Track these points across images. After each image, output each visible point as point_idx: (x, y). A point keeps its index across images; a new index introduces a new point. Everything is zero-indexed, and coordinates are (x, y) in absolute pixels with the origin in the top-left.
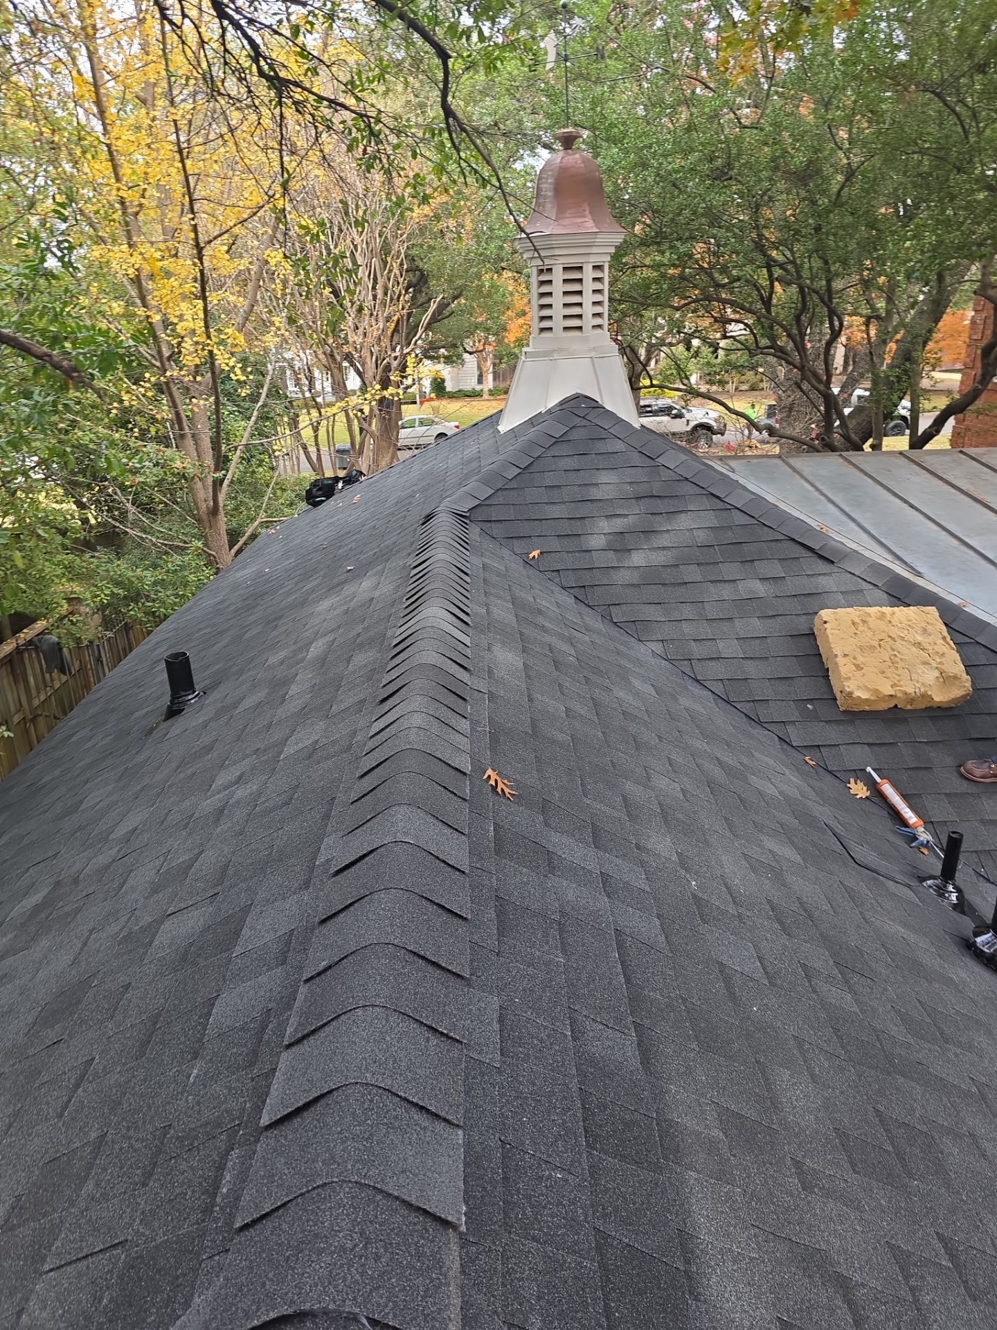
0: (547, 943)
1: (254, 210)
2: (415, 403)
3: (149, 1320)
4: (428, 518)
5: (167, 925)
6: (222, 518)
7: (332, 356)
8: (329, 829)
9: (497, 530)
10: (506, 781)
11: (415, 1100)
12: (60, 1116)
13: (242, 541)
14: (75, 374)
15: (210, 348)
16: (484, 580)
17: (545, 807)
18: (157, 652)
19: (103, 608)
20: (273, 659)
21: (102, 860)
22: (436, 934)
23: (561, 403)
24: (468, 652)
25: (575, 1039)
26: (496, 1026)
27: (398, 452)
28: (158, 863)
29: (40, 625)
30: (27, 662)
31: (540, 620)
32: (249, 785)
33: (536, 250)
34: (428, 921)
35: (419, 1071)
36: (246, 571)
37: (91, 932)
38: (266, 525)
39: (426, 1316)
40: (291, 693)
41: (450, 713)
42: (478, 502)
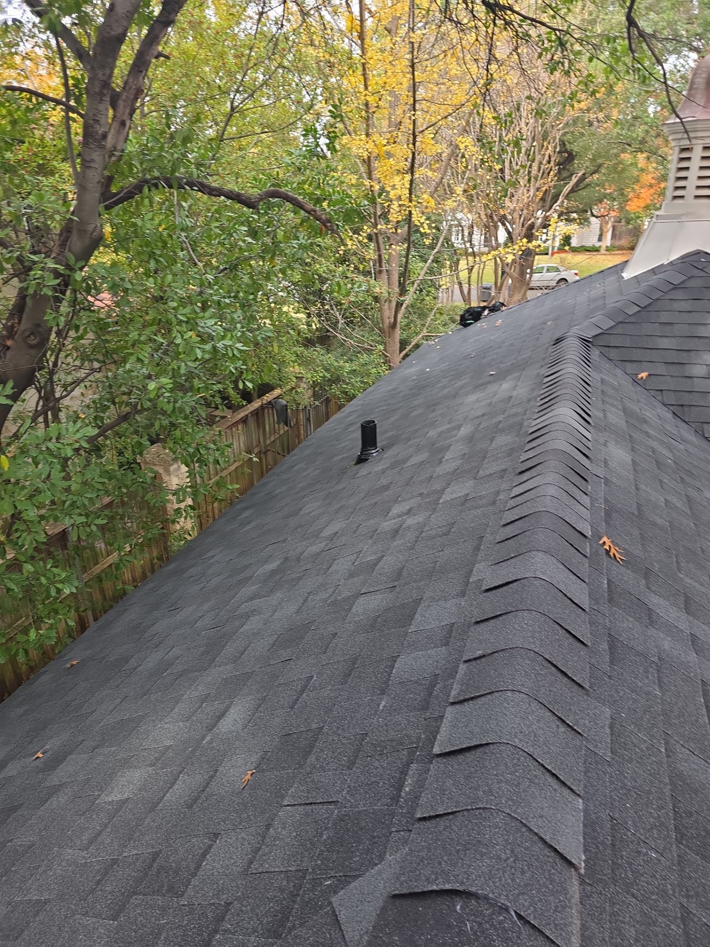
0: (647, 677)
1: (458, 107)
2: (547, 254)
3: (354, 859)
4: (558, 341)
5: (361, 600)
6: (398, 331)
7: (491, 217)
8: (479, 558)
9: (613, 353)
10: (617, 548)
11: (549, 768)
12: (292, 708)
13: (408, 348)
14: (329, 224)
15: (410, 209)
16: (602, 391)
17: (647, 573)
18: (350, 419)
19: (315, 384)
20: (432, 433)
21: (315, 549)
22: (565, 651)
23: (683, 257)
24: (589, 445)
25: (668, 756)
26: (608, 731)
27: (529, 291)
28: (353, 558)
29: (277, 392)
30: (266, 415)
31: (645, 427)
32: (416, 517)
33: (686, 132)
34: (559, 640)
35: (552, 747)
36: (412, 370)
37: (309, 594)
38: (427, 338)
39: (556, 925)
40: (446, 457)
41: (575, 489)
42: (600, 331)
